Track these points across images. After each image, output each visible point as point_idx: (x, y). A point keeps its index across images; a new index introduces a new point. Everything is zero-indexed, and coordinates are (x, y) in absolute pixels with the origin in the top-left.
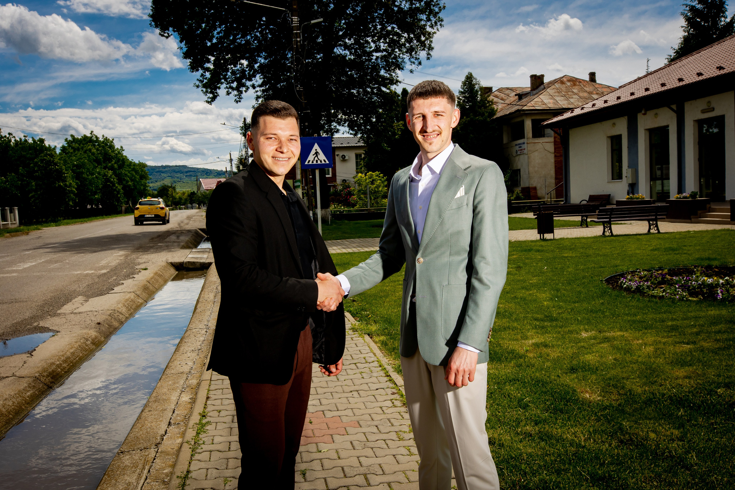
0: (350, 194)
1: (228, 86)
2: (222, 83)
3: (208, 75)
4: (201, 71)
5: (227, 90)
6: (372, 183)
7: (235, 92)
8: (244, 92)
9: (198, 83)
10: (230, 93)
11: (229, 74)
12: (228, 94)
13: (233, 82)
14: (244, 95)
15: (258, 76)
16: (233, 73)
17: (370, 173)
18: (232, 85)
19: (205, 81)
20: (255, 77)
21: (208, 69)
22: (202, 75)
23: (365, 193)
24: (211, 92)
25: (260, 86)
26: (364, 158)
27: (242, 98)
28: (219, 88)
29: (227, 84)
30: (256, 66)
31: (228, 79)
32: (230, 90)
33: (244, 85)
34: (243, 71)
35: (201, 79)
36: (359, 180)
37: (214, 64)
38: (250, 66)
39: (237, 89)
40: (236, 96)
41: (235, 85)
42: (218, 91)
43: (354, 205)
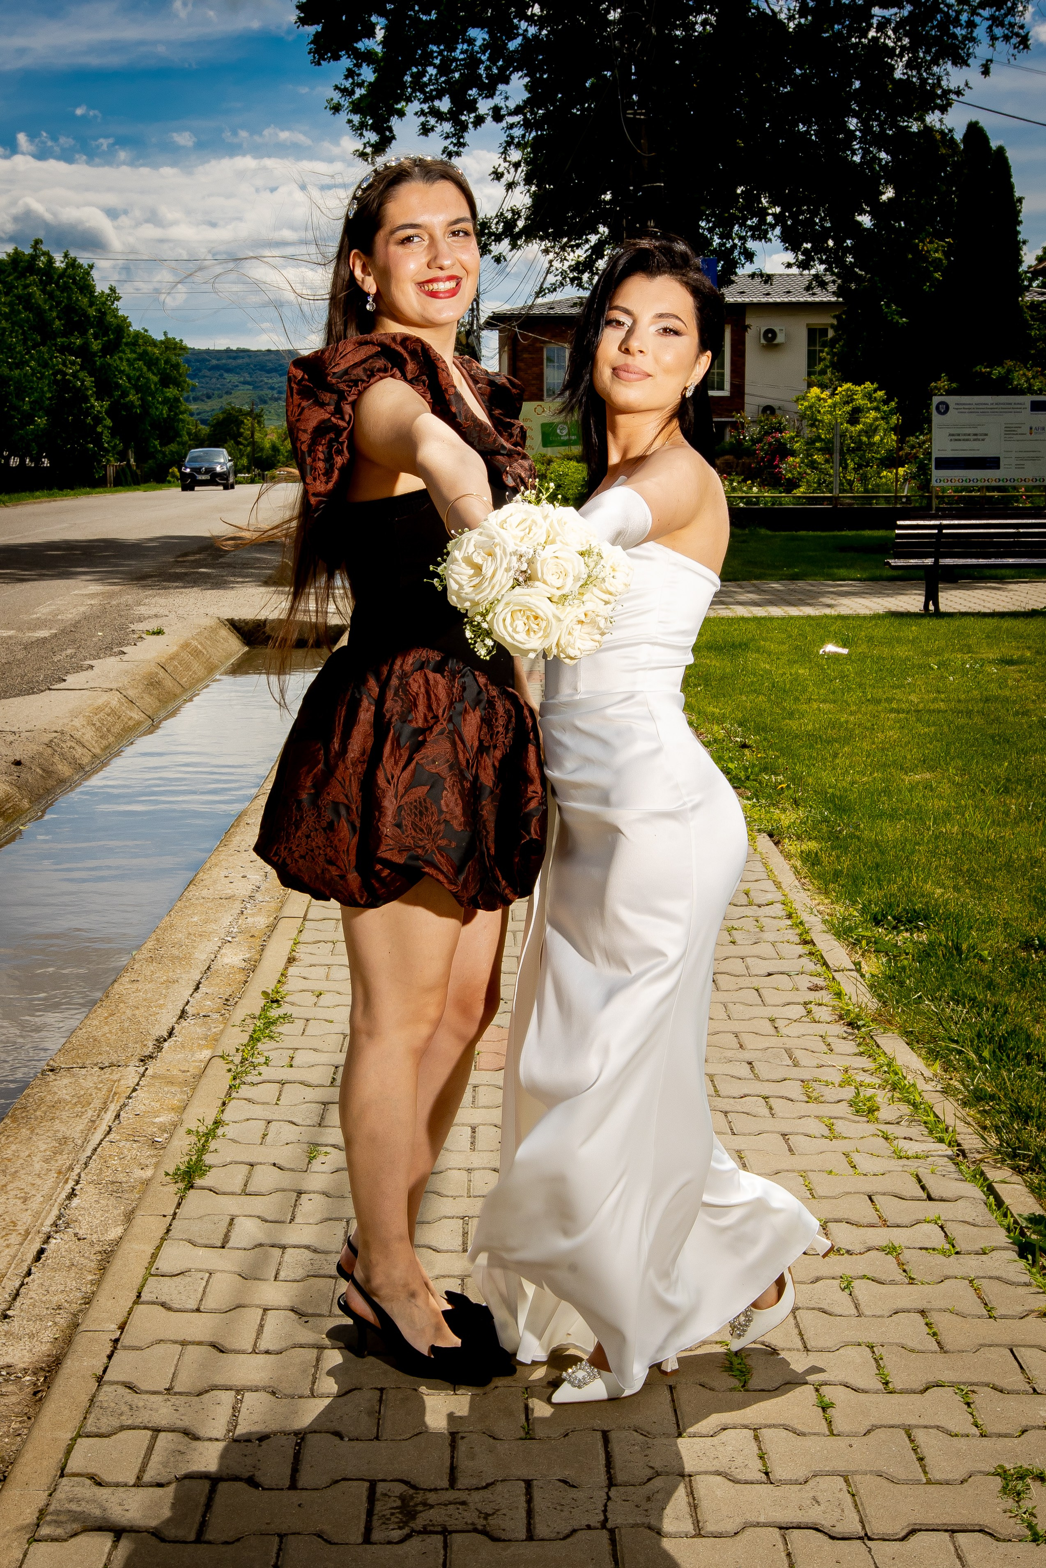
0: (783, 451)
1: (425, 107)
2: (409, 100)
3: (368, 74)
4: (346, 62)
5: (422, 119)
6: (854, 418)
7: (447, 127)
8: (470, 126)
9: (336, 96)
10: (432, 129)
11: (431, 71)
12: (426, 130)
13: (440, 97)
14: (470, 136)
15: (515, 77)
16: (444, 69)
17: (849, 385)
18: (437, 103)
19: (359, 92)
20: (507, 81)
21: (368, 57)
22: (350, 74)
23: (827, 450)
24: (375, 128)
25: (518, 110)
26: (834, 341)
27: (463, 145)
28: (401, 114)
29: (425, 101)
30: (513, 45)
31: (426, 85)
32: (432, 121)
33: (472, 106)
34: (473, 62)
35: (348, 84)
36: (811, 407)
37: (385, 42)
38: (495, 48)
39: (453, 116)
40: (447, 138)
41: (444, 105)
42: (395, 122)
43: (792, 485)
